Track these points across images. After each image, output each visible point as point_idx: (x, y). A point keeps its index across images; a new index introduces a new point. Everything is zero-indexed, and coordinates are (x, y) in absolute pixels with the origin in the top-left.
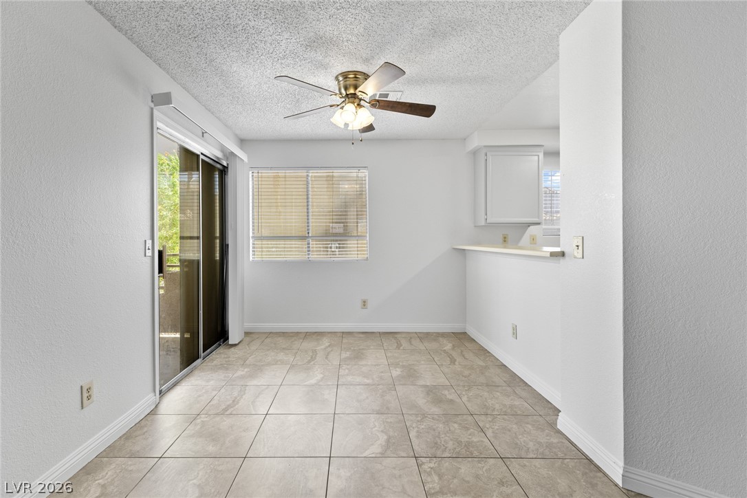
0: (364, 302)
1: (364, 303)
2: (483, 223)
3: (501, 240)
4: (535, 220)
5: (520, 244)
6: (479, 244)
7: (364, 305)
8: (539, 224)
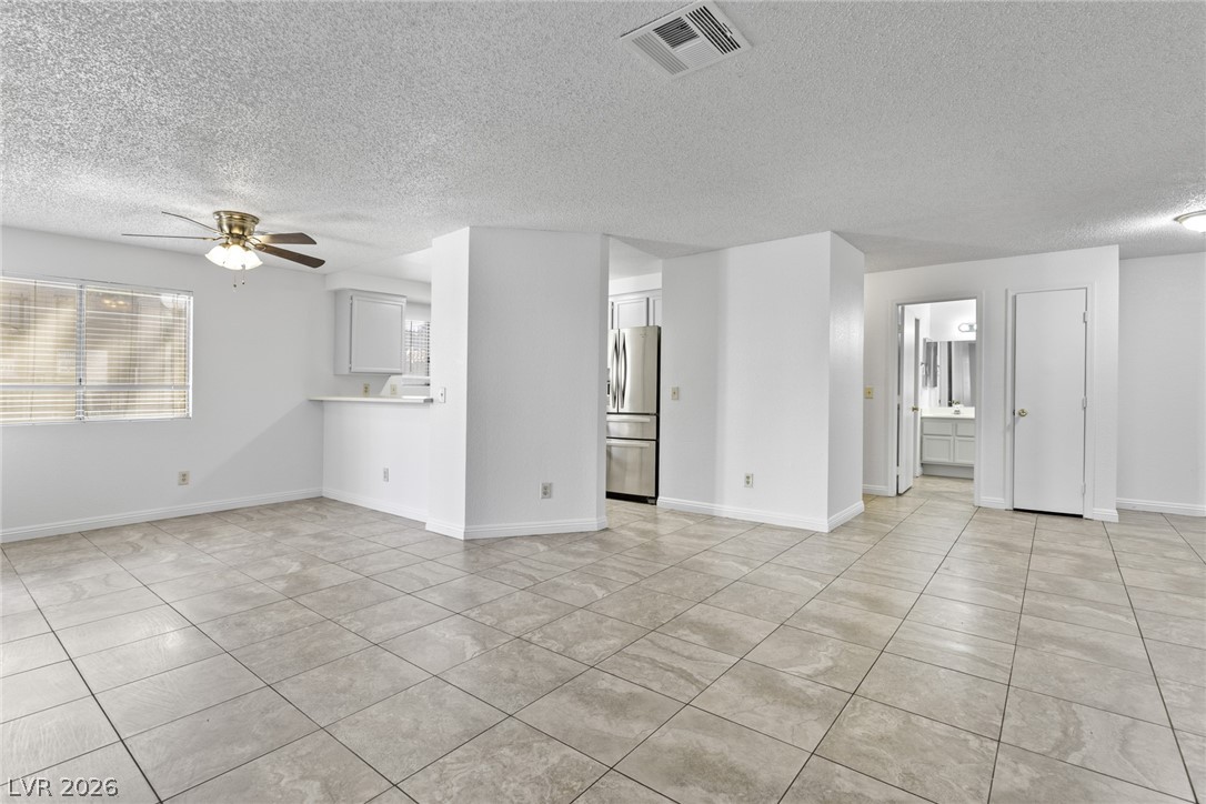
0: (184, 475)
1: (184, 478)
2: (347, 372)
3: (363, 389)
4: (398, 370)
5: (383, 393)
6: (339, 395)
7: (184, 480)
8: (401, 374)
